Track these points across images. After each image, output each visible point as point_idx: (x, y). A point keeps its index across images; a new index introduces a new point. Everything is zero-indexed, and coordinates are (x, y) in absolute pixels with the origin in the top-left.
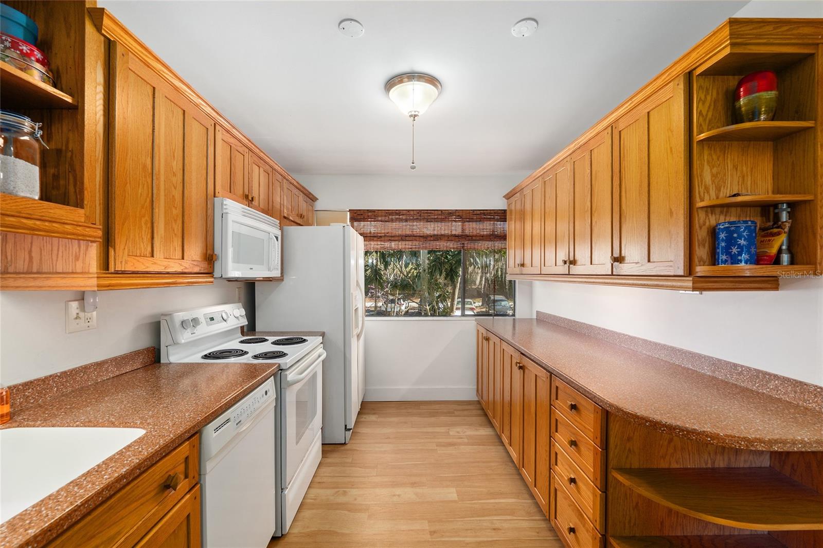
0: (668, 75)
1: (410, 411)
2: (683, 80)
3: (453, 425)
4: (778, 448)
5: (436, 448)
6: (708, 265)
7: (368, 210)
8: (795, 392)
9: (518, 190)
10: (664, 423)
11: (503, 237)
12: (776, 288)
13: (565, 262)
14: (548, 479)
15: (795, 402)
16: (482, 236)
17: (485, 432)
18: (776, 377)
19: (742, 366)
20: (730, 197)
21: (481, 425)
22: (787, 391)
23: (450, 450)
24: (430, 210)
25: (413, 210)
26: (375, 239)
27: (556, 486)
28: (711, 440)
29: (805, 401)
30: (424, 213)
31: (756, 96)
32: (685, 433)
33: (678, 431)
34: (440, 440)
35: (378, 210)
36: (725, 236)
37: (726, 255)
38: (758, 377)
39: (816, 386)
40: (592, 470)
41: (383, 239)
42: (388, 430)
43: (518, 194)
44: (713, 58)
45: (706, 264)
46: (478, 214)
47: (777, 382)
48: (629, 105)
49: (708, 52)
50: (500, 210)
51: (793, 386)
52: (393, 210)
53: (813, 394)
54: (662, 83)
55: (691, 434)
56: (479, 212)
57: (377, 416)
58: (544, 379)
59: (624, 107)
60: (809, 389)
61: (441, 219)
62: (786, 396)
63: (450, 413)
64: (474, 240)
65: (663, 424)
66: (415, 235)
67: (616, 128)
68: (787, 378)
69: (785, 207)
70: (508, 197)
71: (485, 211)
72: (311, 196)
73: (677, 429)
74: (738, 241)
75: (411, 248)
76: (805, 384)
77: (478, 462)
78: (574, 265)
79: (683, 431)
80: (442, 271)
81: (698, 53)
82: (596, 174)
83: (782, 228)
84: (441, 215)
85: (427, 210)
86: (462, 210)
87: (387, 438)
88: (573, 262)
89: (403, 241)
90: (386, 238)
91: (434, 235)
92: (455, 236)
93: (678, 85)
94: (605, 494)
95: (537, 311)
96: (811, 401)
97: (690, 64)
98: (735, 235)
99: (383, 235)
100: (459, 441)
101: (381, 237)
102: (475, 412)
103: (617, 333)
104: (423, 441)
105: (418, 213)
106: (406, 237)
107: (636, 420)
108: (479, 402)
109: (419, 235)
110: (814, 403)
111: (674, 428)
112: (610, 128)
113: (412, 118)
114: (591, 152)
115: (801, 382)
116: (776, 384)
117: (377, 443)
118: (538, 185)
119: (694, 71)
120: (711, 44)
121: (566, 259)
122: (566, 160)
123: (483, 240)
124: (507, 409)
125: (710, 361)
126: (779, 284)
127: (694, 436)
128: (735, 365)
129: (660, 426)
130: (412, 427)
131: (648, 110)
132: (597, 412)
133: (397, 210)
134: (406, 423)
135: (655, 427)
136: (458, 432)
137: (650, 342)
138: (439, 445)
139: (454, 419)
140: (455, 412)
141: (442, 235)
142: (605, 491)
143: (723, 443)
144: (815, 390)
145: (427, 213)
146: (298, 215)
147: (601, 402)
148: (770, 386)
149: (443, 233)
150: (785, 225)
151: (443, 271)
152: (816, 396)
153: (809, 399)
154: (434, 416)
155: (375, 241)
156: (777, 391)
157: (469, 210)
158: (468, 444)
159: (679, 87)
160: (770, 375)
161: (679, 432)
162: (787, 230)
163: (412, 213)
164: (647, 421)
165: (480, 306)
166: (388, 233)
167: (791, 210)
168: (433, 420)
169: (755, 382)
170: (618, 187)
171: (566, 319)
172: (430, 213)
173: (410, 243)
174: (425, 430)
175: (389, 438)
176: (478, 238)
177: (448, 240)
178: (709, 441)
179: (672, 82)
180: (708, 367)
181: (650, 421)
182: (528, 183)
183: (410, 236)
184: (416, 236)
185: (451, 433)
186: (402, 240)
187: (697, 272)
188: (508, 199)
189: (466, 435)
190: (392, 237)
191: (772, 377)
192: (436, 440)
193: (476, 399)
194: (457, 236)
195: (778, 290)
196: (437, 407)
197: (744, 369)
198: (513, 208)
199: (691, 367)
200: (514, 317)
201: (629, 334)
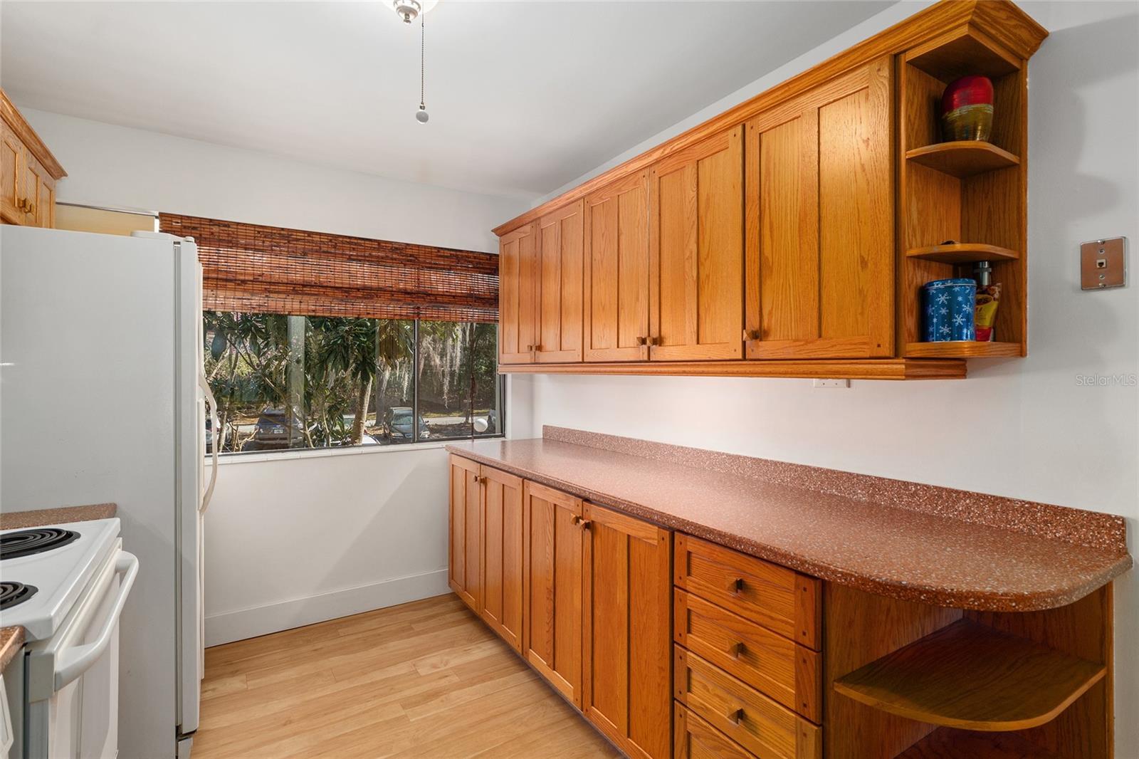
0: (862, 54)
1: (319, 646)
2: (888, 64)
3: (420, 653)
4: (1076, 597)
5: (403, 713)
6: (916, 342)
7: (211, 220)
8: (995, 512)
9: (528, 220)
10: (949, 590)
11: (492, 300)
12: (963, 375)
13: (643, 341)
14: (668, 719)
15: (994, 526)
16: (454, 297)
17: (484, 651)
18: (967, 495)
19: (916, 485)
20: (942, 244)
21: (471, 641)
22: (983, 512)
23: (434, 709)
24: (356, 238)
25: (320, 234)
26: (230, 285)
27: (690, 728)
28: (1016, 605)
29: (1008, 522)
30: (342, 243)
31: (977, 108)
32: (983, 601)
33: (972, 599)
34: (407, 693)
35: (238, 224)
36: (946, 300)
37: (948, 327)
38: (940, 497)
39: (1023, 501)
40: (794, 692)
41: (249, 286)
42: (278, 706)
43: (527, 228)
44: (937, 40)
45: (914, 340)
46: (447, 257)
47: (968, 501)
48: (782, 94)
49: (936, 27)
50: (483, 253)
51: (990, 504)
52: (272, 228)
53: (1019, 512)
54: (848, 65)
55: (990, 601)
56: (447, 253)
57: (243, 677)
58: (655, 543)
59: (771, 97)
60: (1013, 507)
61: (378, 257)
62: (983, 519)
63: (406, 631)
64: (440, 303)
65: (949, 593)
66: (325, 284)
67: (752, 128)
68: (982, 494)
69: (987, 266)
70: (502, 231)
71: (458, 253)
72: (48, 162)
73: (971, 597)
74: (963, 308)
75: (314, 311)
76: (1009, 500)
77: (495, 716)
78: (660, 345)
79: (979, 599)
80: (348, 361)
81: (920, 26)
82: (708, 199)
83: (989, 294)
84: (378, 250)
85: (350, 237)
86: (419, 246)
87: (285, 725)
88: (659, 341)
89: (298, 294)
90: (257, 286)
91: (364, 288)
92: (405, 292)
93: (879, 70)
94: (821, 728)
95: (544, 426)
96: (1016, 522)
97: (904, 41)
98: (960, 299)
99: (251, 278)
100: (443, 682)
101: (244, 282)
102: (449, 618)
103: (705, 452)
104: (370, 705)
105: (331, 241)
106: (304, 286)
107: (901, 594)
108: (455, 596)
109: (333, 285)
110: (1021, 523)
111: (966, 597)
112: (740, 128)
113: (403, 15)
114: (698, 164)
115: (1002, 498)
116: (967, 504)
117: (264, 744)
118: (578, 212)
119: (902, 55)
120: (944, 15)
121: (645, 335)
122: (641, 174)
123: (455, 303)
124: (542, 604)
125: (866, 482)
126: (966, 370)
127: (994, 604)
128: (906, 484)
129: (944, 596)
130: (337, 682)
131: (819, 106)
132: (805, 589)
133: (283, 229)
134: (318, 675)
135: (936, 601)
136: (434, 666)
137: (766, 461)
138: (408, 704)
139: (415, 640)
140: (413, 626)
141: (379, 289)
142: (821, 723)
143: (1029, 606)
144: (1022, 506)
145: (349, 243)
146: (12, 201)
147: (820, 571)
148: (958, 507)
149: (382, 284)
150: (993, 290)
151: (351, 361)
152: (1023, 514)
153: (1013, 519)
154: (375, 645)
155: (230, 289)
156: (969, 513)
157: (431, 248)
158: (460, 686)
159: (881, 73)
160: (957, 492)
161: (974, 602)
162: (997, 296)
163: (317, 238)
164: (921, 593)
165: (372, 427)
166: (262, 275)
167: (993, 270)
168: (374, 653)
169: (936, 504)
170: (757, 220)
171: (607, 436)
172: (356, 244)
173: (312, 300)
174: (366, 680)
175: (291, 722)
176: (446, 299)
177: (392, 300)
178: (1014, 607)
179: (867, 66)
180: (863, 490)
181: (927, 592)
182: (551, 209)
183: (312, 286)
184: (327, 287)
185: (423, 671)
186: (295, 292)
187: (907, 352)
188: (500, 235)
189: (451, 668)
190: (270, 283)
191: (962, 495)
192: (398, 696)
193: (449, 590)
194: (408, 293)
195: (966, 378)
196: (373, 624)
197: (919, 487)
198: (515, 251)
199: (836, 493)
200: (503, 439)
201: (729, 452)
